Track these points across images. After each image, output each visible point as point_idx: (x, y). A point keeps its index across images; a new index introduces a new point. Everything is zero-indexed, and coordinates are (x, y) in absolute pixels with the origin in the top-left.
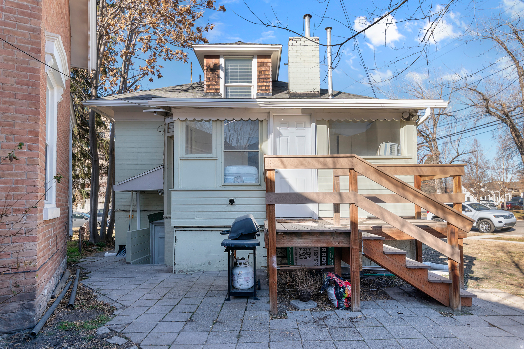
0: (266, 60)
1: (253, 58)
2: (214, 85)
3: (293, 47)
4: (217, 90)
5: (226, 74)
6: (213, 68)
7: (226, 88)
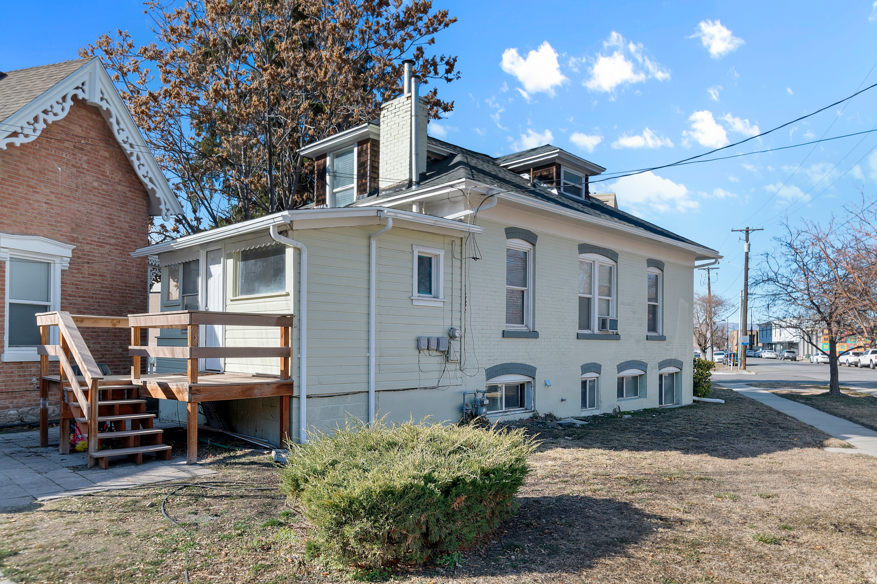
0: (364, 146)
1: (354, 146)
2: (322, 195)
3: (384, 119)
4: (324, 201)
5: (334, 176)
6: (323, 172)
7: (334, 195)
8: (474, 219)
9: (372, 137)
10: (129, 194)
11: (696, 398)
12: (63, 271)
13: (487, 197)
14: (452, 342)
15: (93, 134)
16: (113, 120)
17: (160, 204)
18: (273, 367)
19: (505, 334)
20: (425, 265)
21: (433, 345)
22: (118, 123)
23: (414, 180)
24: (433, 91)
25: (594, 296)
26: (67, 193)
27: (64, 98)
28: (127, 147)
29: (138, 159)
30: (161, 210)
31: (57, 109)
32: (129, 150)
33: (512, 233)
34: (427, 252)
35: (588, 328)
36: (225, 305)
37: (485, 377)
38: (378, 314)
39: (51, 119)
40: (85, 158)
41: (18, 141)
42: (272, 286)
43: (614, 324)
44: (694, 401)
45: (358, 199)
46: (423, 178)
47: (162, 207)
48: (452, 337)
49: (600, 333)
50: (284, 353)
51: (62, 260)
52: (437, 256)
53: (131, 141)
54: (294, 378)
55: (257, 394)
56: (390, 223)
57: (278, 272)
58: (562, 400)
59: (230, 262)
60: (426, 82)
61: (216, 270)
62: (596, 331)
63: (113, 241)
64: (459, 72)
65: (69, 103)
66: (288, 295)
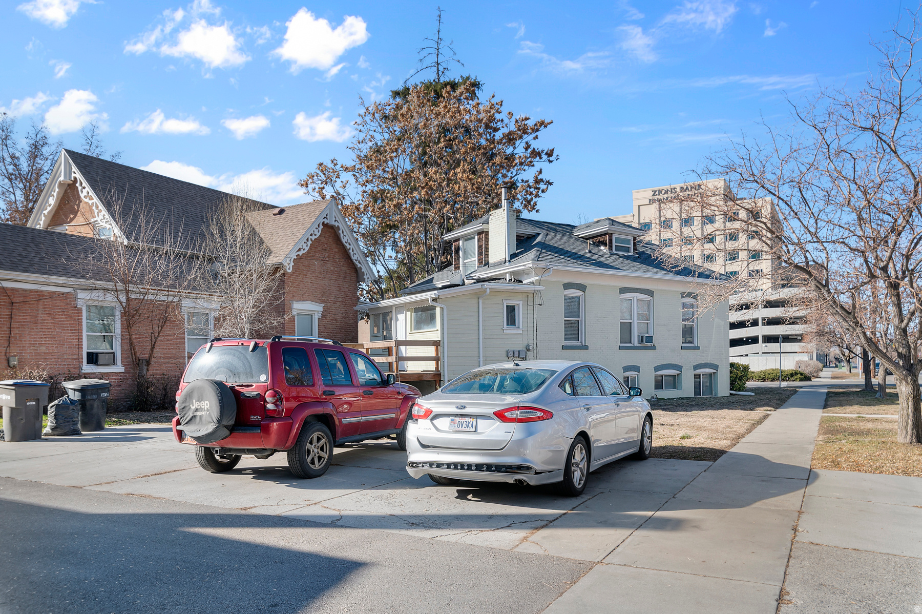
1: (476, 236)
2: (458, 264)
4: (459, 268)
5: (465, 253)
6: (457, 250)
7: (464, 264)
8: (539, 282)
9: (485, 230)
10: (348, 271)
11: (732, 392)
12: (319, 319)
13: (546, 269)
14: (528, 352)
15: (330, 240)
16: (341, 232)
17: (364, 275)
18: (431, 366)
19: (564, 348)
20: (511, 310)
21: (516, 354)
22: (343, 233)
23: (507, 259)
24: (539, 170)
25: (634, 321)
26: (319, 276)
27: (319, 226)
28: (347, 245)
29: (353, 251)
30: (365, 279)
31: (316, 232)
32: (348, 247)
33: (567, 286)
34: (512, 303)
35: (630, 342)
36: (406, 336)
38: (484, 338)
39: (314, 238)
40: (327, 254)
41: (300, 253)
42: (430, 326)
43: (650, 339)
44: (731, 394)
45: (478, 267)
46: (513, 256)
47: (365, 277)
48: (528, 350)
49: (640, 345)
50: (437, 359)
51: (318, 313)
52: (518, 305)
53: (349, 241)
54: (441, 371)
55: (425, 379)
56: (488, 291)
57: (432, 318)
59: (409, 313)
60: (533, 166)
61: (401, 317)
62: (636, 344)
63: (340, 300)
64: (558, 156)
65: (321, 227)
66: (438, 330)
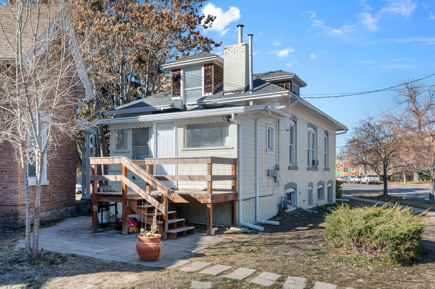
0: (210, 67)
1: (202, 67)
2: (177, 91)
3: (226, 54)
4: (178, 95)
6: (177, 78)
9: (216, 63)
14: (278, 172)
19: (289, 168)
22: (72, 43)
25: (310, 148)
28: (75, 58)
34: (270, 126)
36: (177, 153)
37: (284, 190)
38: (259, 158)
44: (336, 201)
45: (205, 95)
47: (86, 94)
48: (277, 169)
49: (312, 167)
50: (234, 178)
52: (272, 129)
53: (76, 54)
54: (238, 191)
56: (270, 113)
58: (304, 201)
66: (232, 148)
